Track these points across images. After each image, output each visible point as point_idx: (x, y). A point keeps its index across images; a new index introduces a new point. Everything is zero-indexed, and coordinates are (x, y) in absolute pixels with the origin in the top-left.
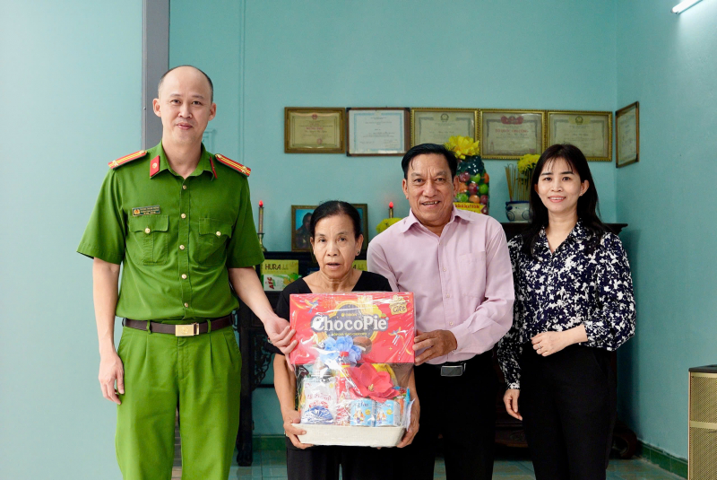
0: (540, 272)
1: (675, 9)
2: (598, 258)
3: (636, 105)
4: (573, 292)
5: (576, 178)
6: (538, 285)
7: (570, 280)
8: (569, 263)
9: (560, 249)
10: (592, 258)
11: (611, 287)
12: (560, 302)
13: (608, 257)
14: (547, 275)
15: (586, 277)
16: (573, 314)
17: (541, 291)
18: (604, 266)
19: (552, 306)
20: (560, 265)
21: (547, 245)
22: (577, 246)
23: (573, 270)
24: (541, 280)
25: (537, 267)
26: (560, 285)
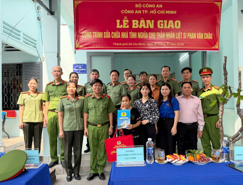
0: (141, 107)
1: (179, 60)
2: (153, 105)
3: (175, 73)
4: (148, 111)
5: (148, 89)
6: (141, 109)
7: (148, 109)
8: (147, 105)
9: (145, 103)
10: (152, 105)
11: (156, 110)
12: (146, 113)
13: (155, 105)
14: (143, 108)
15: (150, 108)
16: (149, 115)
17: (142, 110)
18: (154, 106)
19: (145, 114)
20: (146, 106)
21: (142, 102)
22: (149, 102)
23: (148, 107)
24: (142, 108)
25: (141, 106)
26: (146, 110)
